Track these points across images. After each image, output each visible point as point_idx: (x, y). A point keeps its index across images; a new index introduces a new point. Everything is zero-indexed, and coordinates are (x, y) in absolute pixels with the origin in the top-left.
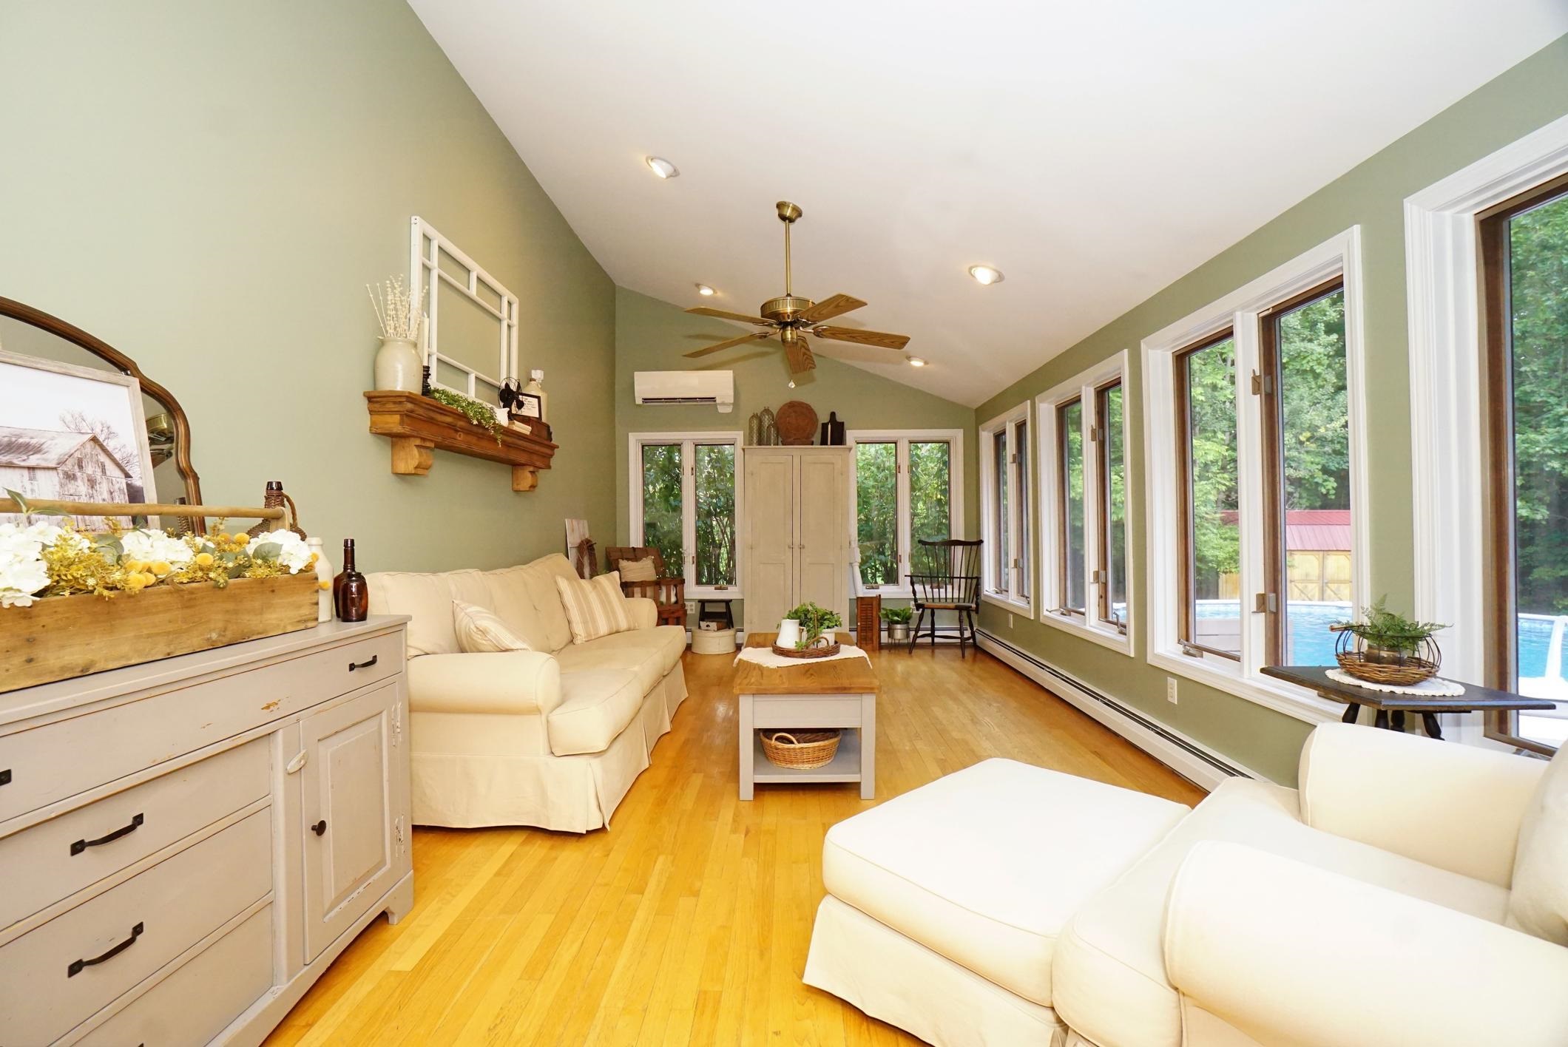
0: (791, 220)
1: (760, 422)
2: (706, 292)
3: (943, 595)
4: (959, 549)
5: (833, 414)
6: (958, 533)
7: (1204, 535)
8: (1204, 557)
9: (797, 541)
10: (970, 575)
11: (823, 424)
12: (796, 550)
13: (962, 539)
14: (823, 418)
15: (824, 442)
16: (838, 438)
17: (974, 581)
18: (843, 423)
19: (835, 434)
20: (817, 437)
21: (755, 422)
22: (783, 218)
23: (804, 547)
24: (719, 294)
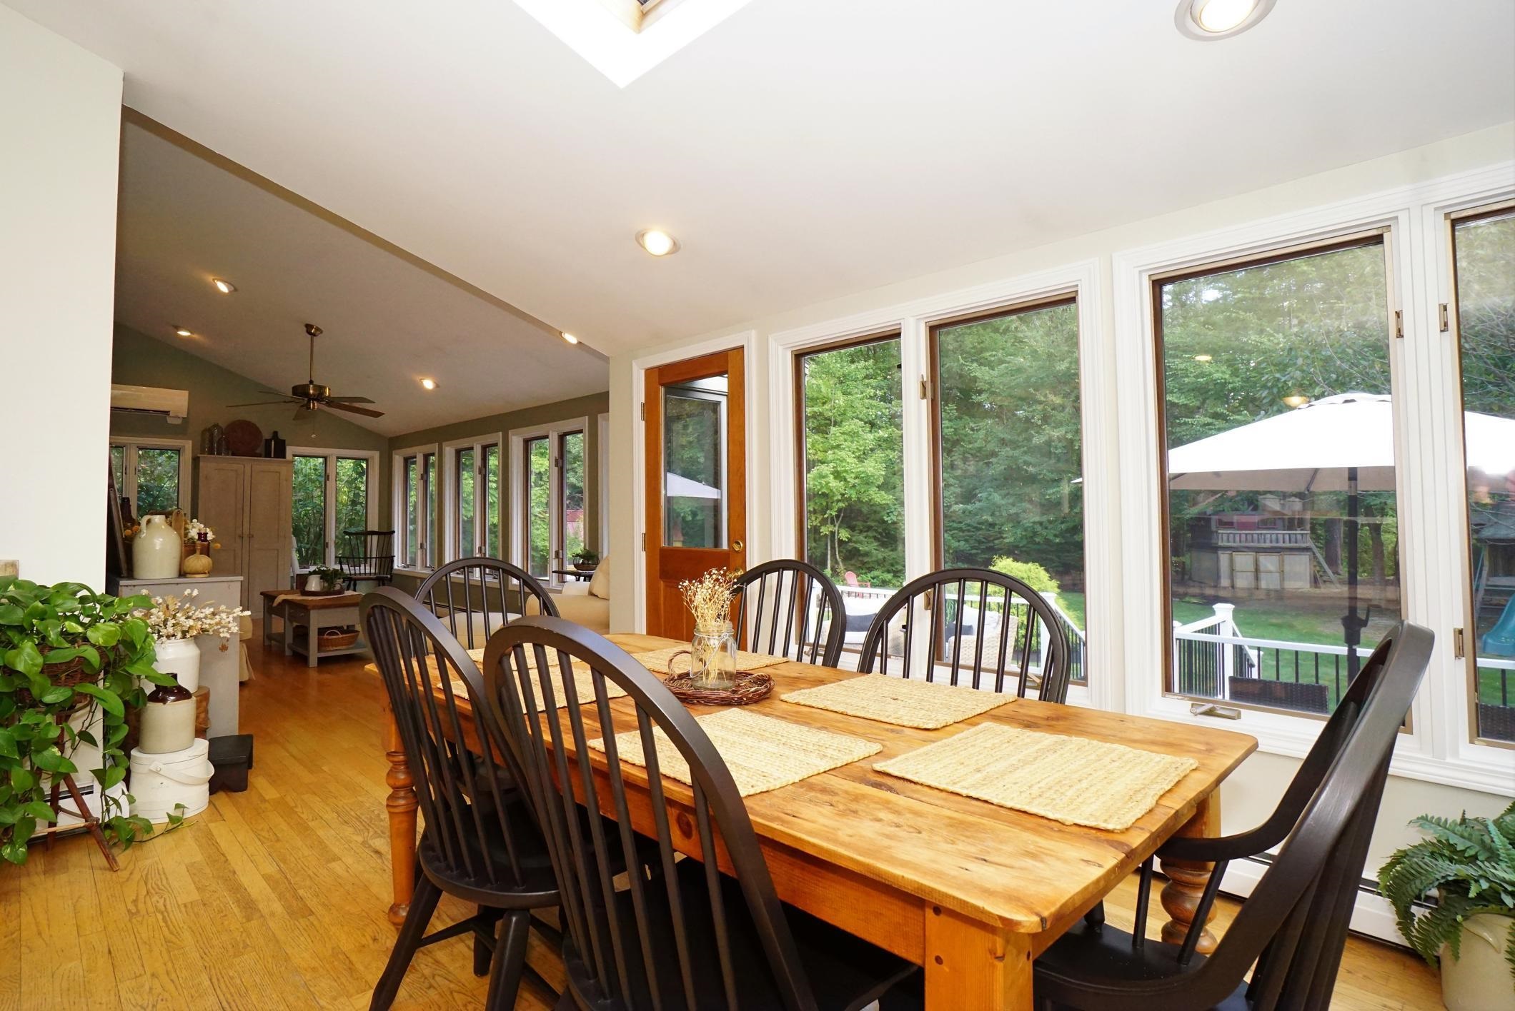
0: (314, 335)
1: (212, 435)
2: (184, 333)
3: (363, 571)
4: (375, 538)
5: (275, 433)
6: (373, 525)
7: (537, 529)
8: (537, 546)
9: (246, 531)
10: (384, 555)
11: (266, 440)
12: (246, 538)
13: (376, 529)
14: (267, 435)
15: (268, 455)
16: (281, 453)
17: (386, 559)
18: (284, 441)
19: (277, 449)
20: (261, 450)
21: (207, 434)
22: (309, 332)
23: (253, 536)
24: (195, 336)
